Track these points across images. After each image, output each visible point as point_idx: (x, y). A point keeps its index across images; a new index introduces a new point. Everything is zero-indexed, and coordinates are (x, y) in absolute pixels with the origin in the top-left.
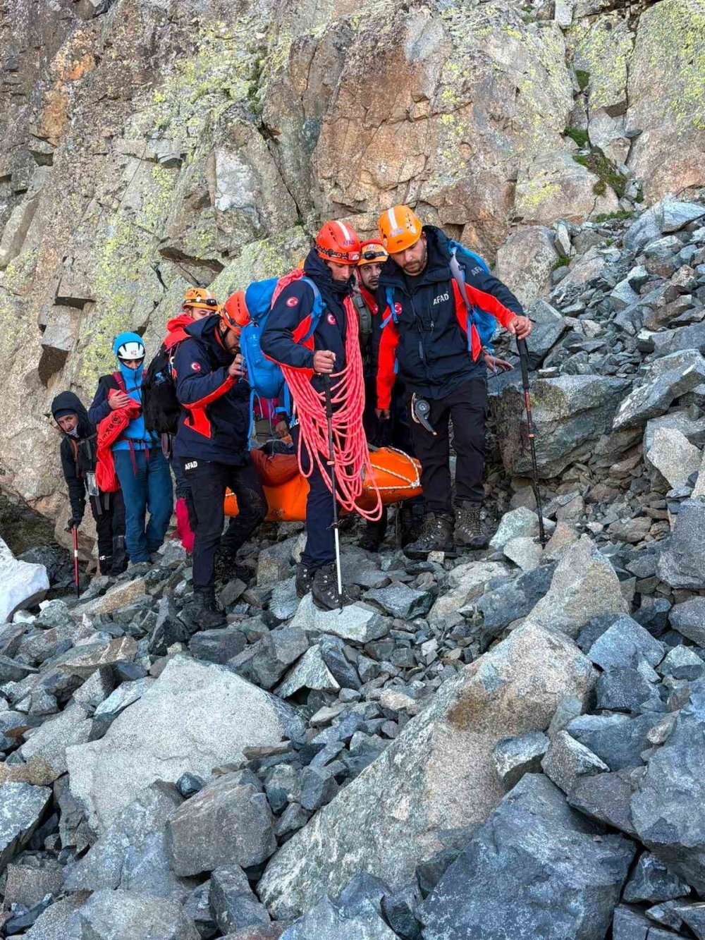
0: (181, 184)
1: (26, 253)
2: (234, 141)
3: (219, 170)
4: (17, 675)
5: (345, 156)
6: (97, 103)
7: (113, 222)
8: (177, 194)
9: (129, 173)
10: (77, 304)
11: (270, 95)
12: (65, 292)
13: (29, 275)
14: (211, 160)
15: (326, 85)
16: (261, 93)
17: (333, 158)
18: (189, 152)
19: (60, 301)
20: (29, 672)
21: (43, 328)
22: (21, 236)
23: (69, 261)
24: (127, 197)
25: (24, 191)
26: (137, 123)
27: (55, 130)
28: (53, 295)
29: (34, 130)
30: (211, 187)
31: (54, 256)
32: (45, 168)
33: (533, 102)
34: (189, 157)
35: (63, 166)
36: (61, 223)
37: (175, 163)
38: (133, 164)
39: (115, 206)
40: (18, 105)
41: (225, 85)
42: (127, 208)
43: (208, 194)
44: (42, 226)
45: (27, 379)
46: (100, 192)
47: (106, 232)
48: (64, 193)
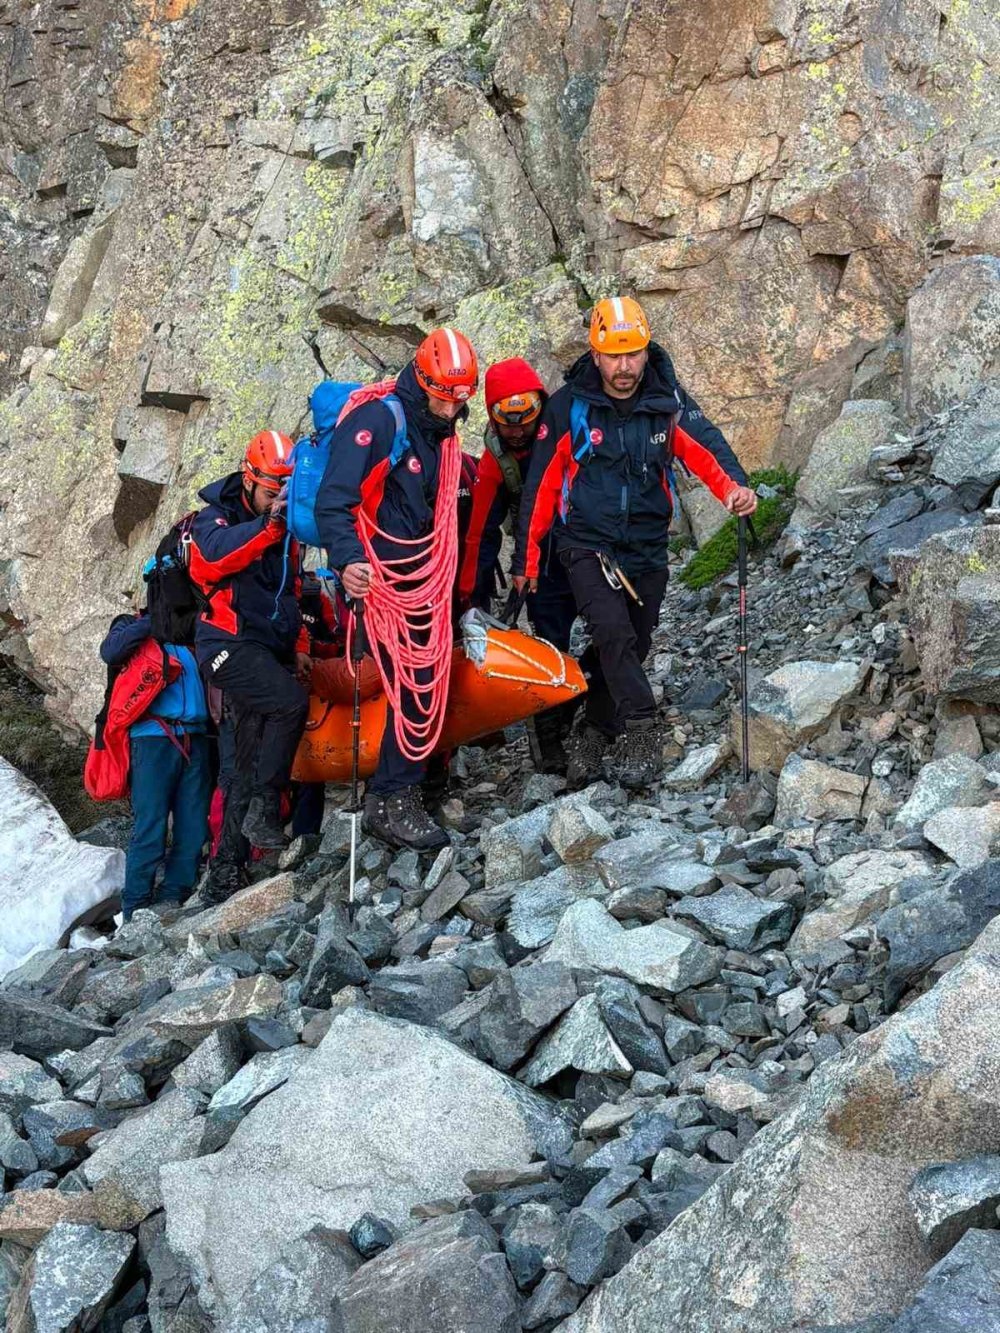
0: (354, 195)
1: (92, 318)
2: (445, 118)
3: (419, 170)
4: (77, 1038)
5: (637, 140)
6: (212, 59)
7: (239, 262)
8: (348, 213)
9: (266, 177)
10: (178, 404)
11: (508, 38)
12: (159, 384)
13: (97, 355)
14: (406, 152)
15: (603, 18)
16: (492, 35)
17: (616, 144)
18: (369, 140)
19: (150, 400)
20: (97, 1034)
21: (121, 445)
22: (84, 287)
23: (164, 331)
24: (263, 219)
25: (88, 212)
26: (278, 92)
27: (140, 107)
28: (137, 388)
29: (104, 107)
30: (407, 199)
31: (138, 321)
32: (124, 171)
33: (970, 38)
34: (368, 148)
35: (154, 167)
36: (150, 267)
37: (344, 160)
38: (273, 163)
39: (241, 235)
40: (80, 65)
41: (430, 23)
42: (263, 238)
43: (400, 212)
44: (119, 271)
45: (95, 532)
46: (216, 212)
47: (228, 280)
48: (156, 214)
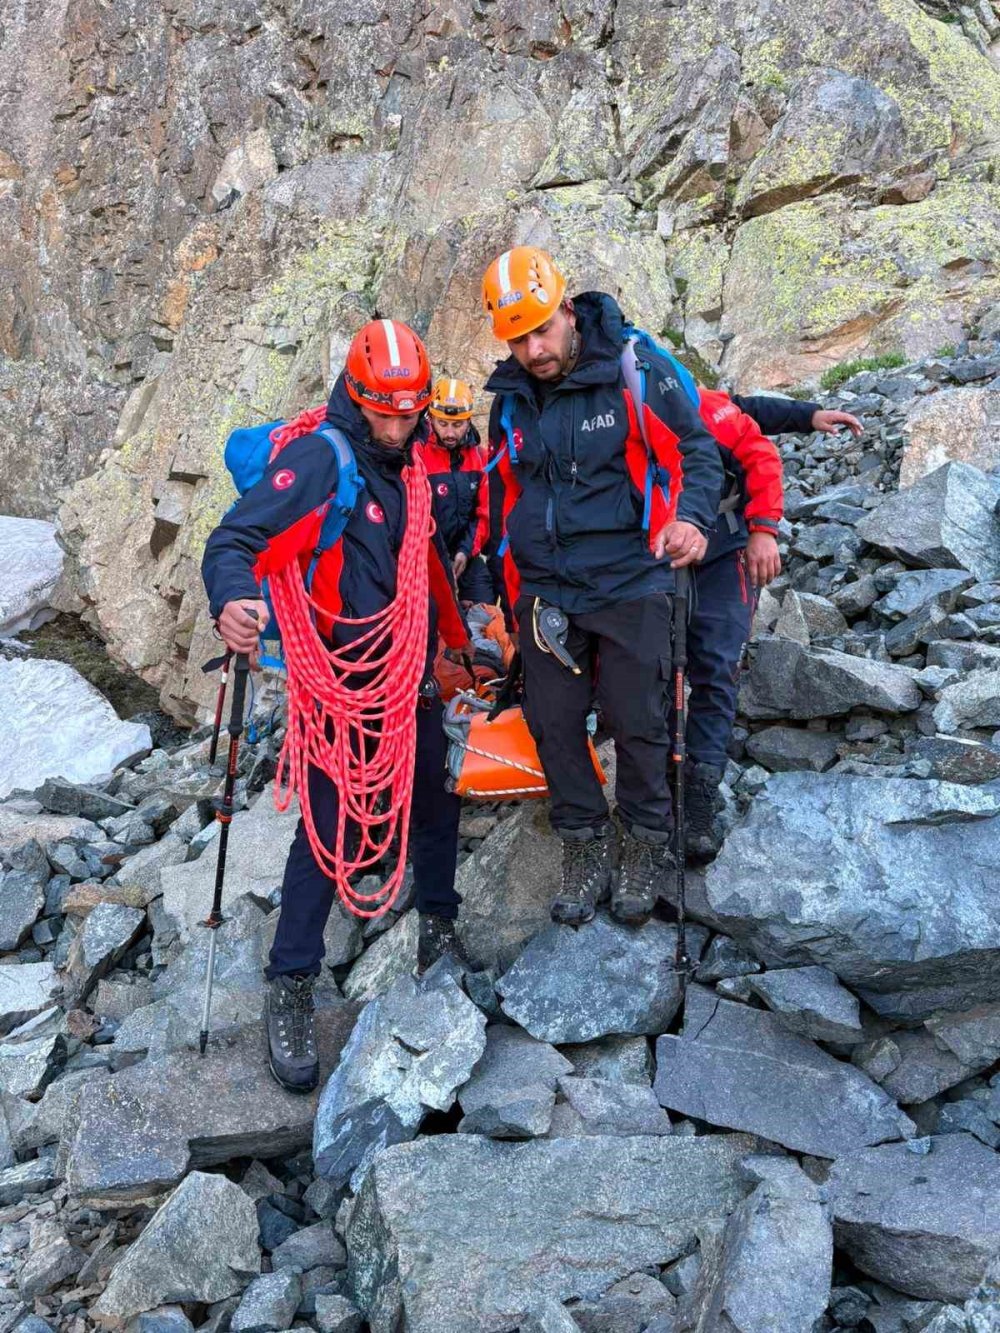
0: (296, 368)
1: (143, 433)
2: (348, 327)
3: (332, 354)
4: (117, 810)
5: (454, 343)
6: (218, 292)
7: (229, 402)
8: (292, 377)
9: (246, 358)
10: (190, 479)
11: (385, 285)
12: (179, 468)
13: (145, 453)
14: (325, 343)
15: (438, 279)
16: (376, 288)
17: (442, 346)
18: (305, 339)
19: (175, 477)
20: (128, 809)
21: (156, 502)
22: (139, 417)
23: (183, 439)
24: (244, 380)
25: (142, 378)
26: (255, 313)
27: (175, 317)
28: (167, 471)
29: (155, 316)
30: (324, 369)
31: (170, 436)
32: (165, 354)
33: (634, 302)
34: (305, 344)
35: (182, 350)
36: (178, 405)
37: (291, 350)
38: (250, 349)
39: (231, 388)
40: (142, 295)
41: (342, 279)
42: (243, 390)
43: (321, 378)
44: (159, 409)
45: (139, 552)
46: (217, 375)
47: (222, 412)
48: (182, 377)
